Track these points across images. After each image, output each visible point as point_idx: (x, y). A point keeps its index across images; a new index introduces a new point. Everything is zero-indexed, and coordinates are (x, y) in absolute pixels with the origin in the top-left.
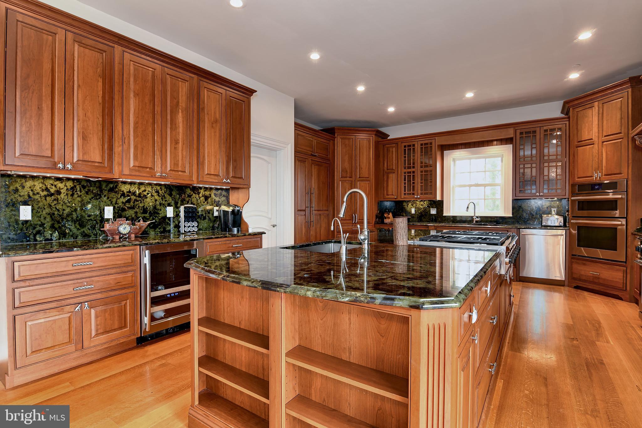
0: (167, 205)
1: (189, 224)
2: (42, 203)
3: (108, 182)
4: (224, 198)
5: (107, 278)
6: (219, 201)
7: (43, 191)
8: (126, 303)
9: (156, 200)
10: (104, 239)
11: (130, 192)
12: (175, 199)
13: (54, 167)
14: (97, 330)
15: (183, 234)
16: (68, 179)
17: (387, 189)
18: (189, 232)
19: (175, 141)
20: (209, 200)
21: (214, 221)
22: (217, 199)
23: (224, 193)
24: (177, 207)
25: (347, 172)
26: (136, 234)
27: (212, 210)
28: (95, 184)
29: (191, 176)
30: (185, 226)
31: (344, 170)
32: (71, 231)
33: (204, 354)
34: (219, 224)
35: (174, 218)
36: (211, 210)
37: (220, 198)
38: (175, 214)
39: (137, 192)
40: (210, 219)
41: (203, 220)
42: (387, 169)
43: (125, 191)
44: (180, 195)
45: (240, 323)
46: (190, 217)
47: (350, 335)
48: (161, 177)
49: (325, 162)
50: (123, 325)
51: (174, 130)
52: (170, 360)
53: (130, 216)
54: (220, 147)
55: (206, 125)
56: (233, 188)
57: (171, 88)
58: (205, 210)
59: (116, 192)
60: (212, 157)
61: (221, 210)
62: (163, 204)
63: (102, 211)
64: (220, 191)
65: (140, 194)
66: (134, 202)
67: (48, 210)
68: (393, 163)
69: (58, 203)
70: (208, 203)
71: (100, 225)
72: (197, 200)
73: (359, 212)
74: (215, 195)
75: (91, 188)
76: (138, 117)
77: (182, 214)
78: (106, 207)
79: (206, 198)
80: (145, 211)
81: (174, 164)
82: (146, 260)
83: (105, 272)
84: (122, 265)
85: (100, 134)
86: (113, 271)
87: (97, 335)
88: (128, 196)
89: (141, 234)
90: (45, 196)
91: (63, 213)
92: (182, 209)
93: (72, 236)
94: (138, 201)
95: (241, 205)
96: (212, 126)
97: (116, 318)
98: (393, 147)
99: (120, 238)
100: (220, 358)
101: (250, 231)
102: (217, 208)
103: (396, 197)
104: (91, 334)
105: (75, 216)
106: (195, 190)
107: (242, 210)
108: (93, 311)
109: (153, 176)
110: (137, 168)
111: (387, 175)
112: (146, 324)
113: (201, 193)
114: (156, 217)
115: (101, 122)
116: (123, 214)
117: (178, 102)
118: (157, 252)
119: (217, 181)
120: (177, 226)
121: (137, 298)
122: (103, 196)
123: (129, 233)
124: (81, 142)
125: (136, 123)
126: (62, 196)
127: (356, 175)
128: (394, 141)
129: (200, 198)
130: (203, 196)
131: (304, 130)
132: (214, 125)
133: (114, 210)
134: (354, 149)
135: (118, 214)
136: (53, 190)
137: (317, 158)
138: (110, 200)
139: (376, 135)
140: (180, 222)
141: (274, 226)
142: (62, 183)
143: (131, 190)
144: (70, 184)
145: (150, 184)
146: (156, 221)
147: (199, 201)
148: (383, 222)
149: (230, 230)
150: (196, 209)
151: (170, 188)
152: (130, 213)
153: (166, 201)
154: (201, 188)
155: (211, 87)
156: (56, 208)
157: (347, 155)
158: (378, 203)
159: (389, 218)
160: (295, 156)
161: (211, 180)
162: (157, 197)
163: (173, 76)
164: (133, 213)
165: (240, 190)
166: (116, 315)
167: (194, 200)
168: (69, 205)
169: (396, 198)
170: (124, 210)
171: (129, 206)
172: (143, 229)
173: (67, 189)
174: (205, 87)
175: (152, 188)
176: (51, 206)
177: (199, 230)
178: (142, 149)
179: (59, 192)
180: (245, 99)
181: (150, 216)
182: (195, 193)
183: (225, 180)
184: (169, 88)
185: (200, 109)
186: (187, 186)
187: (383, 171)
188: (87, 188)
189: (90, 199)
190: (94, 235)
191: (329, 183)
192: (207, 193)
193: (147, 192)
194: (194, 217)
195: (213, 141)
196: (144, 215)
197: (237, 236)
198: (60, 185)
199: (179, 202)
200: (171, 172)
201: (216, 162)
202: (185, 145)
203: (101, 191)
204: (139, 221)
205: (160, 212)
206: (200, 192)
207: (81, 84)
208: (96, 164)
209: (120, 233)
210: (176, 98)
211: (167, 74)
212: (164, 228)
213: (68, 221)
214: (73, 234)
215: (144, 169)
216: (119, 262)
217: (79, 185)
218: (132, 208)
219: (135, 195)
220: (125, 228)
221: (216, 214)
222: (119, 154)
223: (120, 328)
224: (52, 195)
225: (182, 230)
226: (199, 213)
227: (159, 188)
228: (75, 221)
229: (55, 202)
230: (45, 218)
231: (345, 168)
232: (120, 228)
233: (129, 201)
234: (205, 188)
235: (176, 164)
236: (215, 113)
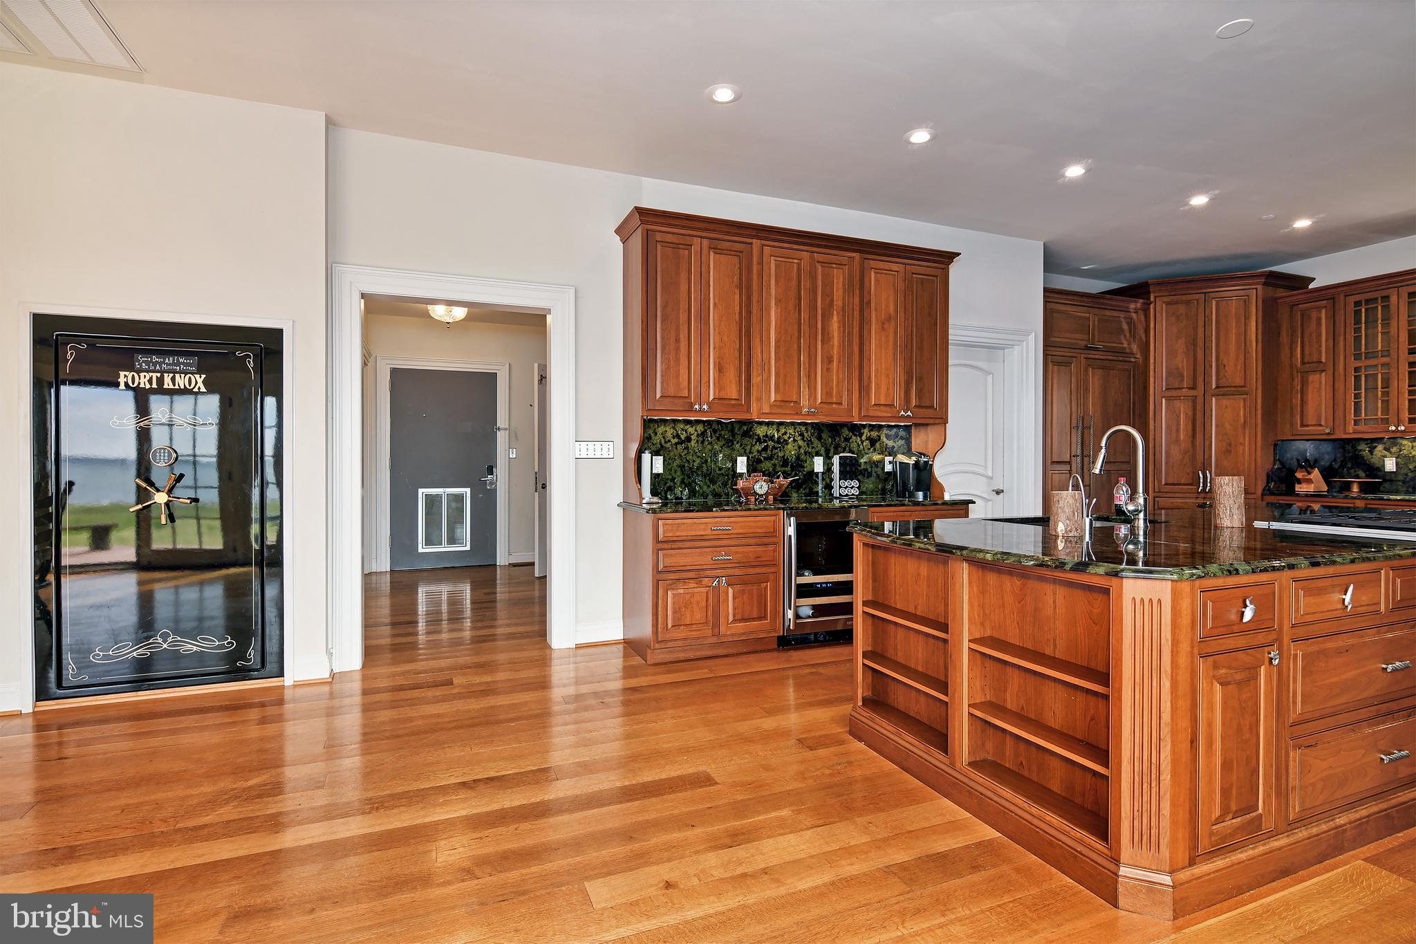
0: (814, 455)
1: (846, 484)
2: (672, 453)
3: (742, 423)
4: (901, 442)
5: (746, 549)
6: (893, 447)
7: (674, 438)
8: (767, 586)
9: (800, 447)
10: (736, 501)
11: (766, 436)
12: (825, 444)
13: (690, 409)
14: (734, 616)
15: (837, 498)
16: (698, 422)
17: (1302, 411)
18: (847, 495)
19: (828, 358)
20: (878, 444)
21: (886, 480)
22: (890, 443)
23: (902, 433)
24: (828, 458)
25: (1182, 376)
26: (775, 496)
27: (882, 462)
28: (727, 427)
29: (850, 410)
30: (840, 487)
31: (1173, 373)
32: (701, 488)
33: (870, 649)
34: (893, 485)
35: (823, 473)
36: (880, 462)
37: (895, 442)
38: (826, 468)
39: (776, 436)
40: (878, 476)
41: (868, 477)
42: (1303, 363)
43: (761, 435)
44: (833, 438)
45: (916, 608)
46: (847, 472)
47: (1054, 622)
48: (809, 414)
49: (1121, 359)
50: (763, 615)
51: (827, 343)
52: (822, 670)
53: (766, 470)
54: (895, 360)
55: (873, 327)
56: (917, 425)
57: (822, 282)
58: (870, 461)
59: (750, 437)
60: (883, 377)
61: (896, 462)
62: (809, 453)
63: (735, 462)
64: (895, 430)
65: (779, 438)
66: (772, 451)
67: (678, 462)
68: (1320, 346)
69: (688, 453)
70: (875, 450)
71: (732, 482)
72: (859, 446)
73: (1216, 468)
74: (888, 437)
75: (723, 433)
76: (780, 332)
77: (836, 468)
78: (738, 458)
79: (873, 442)
80: (785, 462)
81: (827, 393)
82: (791, 531)
83: (744, 541)
84: (763, 535)
85: (737, 362)
86: (752, 541)
87: (735, 621)
88: (765, 441)
89: (781, 496)
90: (676, 444)
91: (693, 465)
92: (836, 460)
93: (702, 495)
94: (776, 449)
95: (930, 453)
96: (883, 328)
97: (755, 604)
98: (1319, 309)
99: (756, 500)
100: (890, 653)
101: (947, 497)
102: (891, 458)
103: (1328, 431)
104: (728, 619)
105: (705, 469)
106: (856, 429)
107: (933, 461)
108: (730, 590)
109: (799, 413)
110: (778, 403)
111: (1302, 377)
112: (790, 619)
113: (865, 435)
114: (799, 471)
115: (738, 346)
116: (759, 467)
117: (832, 300)
118: (805, 520)
119: (890, 415)
120: (829, 487)
121: (779, 581)
122: (735, 442)
123: (767, 494)
124: (717, 375)
125: (777, 342)
126: (693, 443)
127: (1206, 383)
128: (1324, 292)
129: (862, 443)
130: (867, 440)
131: (1067, 299)
132: (885, 326)
133: (747, 461)
134: (1201, 323)
135: (753, 468)
136: (683, 437)
137: (1101, 353)
138: (743, 448)
139: (1264, 284)
140: (833, 480)
141: (998, 492)
142: (692, 427)
143: (769, 433)
144: (700, 428)
145: (792, 424)
146: (800, 478)
147: (861, 446)
148: (1291, 491)
149: (912, 495)
150: (856, 460)
151: (818, 428)
152: (767, 465)
153: (813, 448)
154: (864, 426)
155: (882, 265)
156: (686, 459)
157: (1183, 339)
158: (1275, 445)
159: (1309, 481)
160: (1046, 355)
161: (880, 414)
162: (801, 443)
163: (825, 263)
164: (771, 465)
165: (929, 428)
166: (755, 599)
167: (854, 446)
168: (699, 454)
169: (1328, 434)
170: (759, 461)
171: (766, 456)
172: (784, 489)
173: (698, 435)
174: (872, 268)
175: (795, 429)
176: (681, 455)
177: (861, 493)
178: (785, 376)
179: (689, 439)
180: (939, 272)
181: (792, 471)
182: (856, 435)
183: (902, 413)
184: (820, 283)
185: (864, 305)
186: (843, 425)
187: (1292, 367)
188: (718, 433)
189: (721, 447)
190: (725, 494)
191: (1134, 403)
192: (874, 434)
193: (788, 435)
194: (855, 473)
195: (883, 351)
196: (784, 469)
197: (923, 505)
198: (691, 430)
199: (832, 450)
200: (822, 405)
201: (889, 384)
202: (841, 363)
203: (733, 436)
204: (778, 477)
205: (805, 465)
206: (863, 433)
207: (717, 302)
208: (733, 402)
209: (755, 494)
210: (828, 295)
211: (817, 262)
212: (811, 489)
213: (698, 475)
214: (704, 492)
215: (787, 404)
216: (759, 531)
217: (710, 428)
218: (770, 458)
219: (773, 441)
220: (761, 487)
221: (888, 468)
222: (758, 387)
223: (760, 618)
224: (682, 442)
225: (836, 492)
226: (860, 466)
227: (803, 429)
228: (705, 476)
229: (686, 452)
230: (675, 472)
231: (1177, 369)
232: (755, 487)
233: (765, 449)
234: (870, 425)
235: (828, 393)
236: (887, 306)
